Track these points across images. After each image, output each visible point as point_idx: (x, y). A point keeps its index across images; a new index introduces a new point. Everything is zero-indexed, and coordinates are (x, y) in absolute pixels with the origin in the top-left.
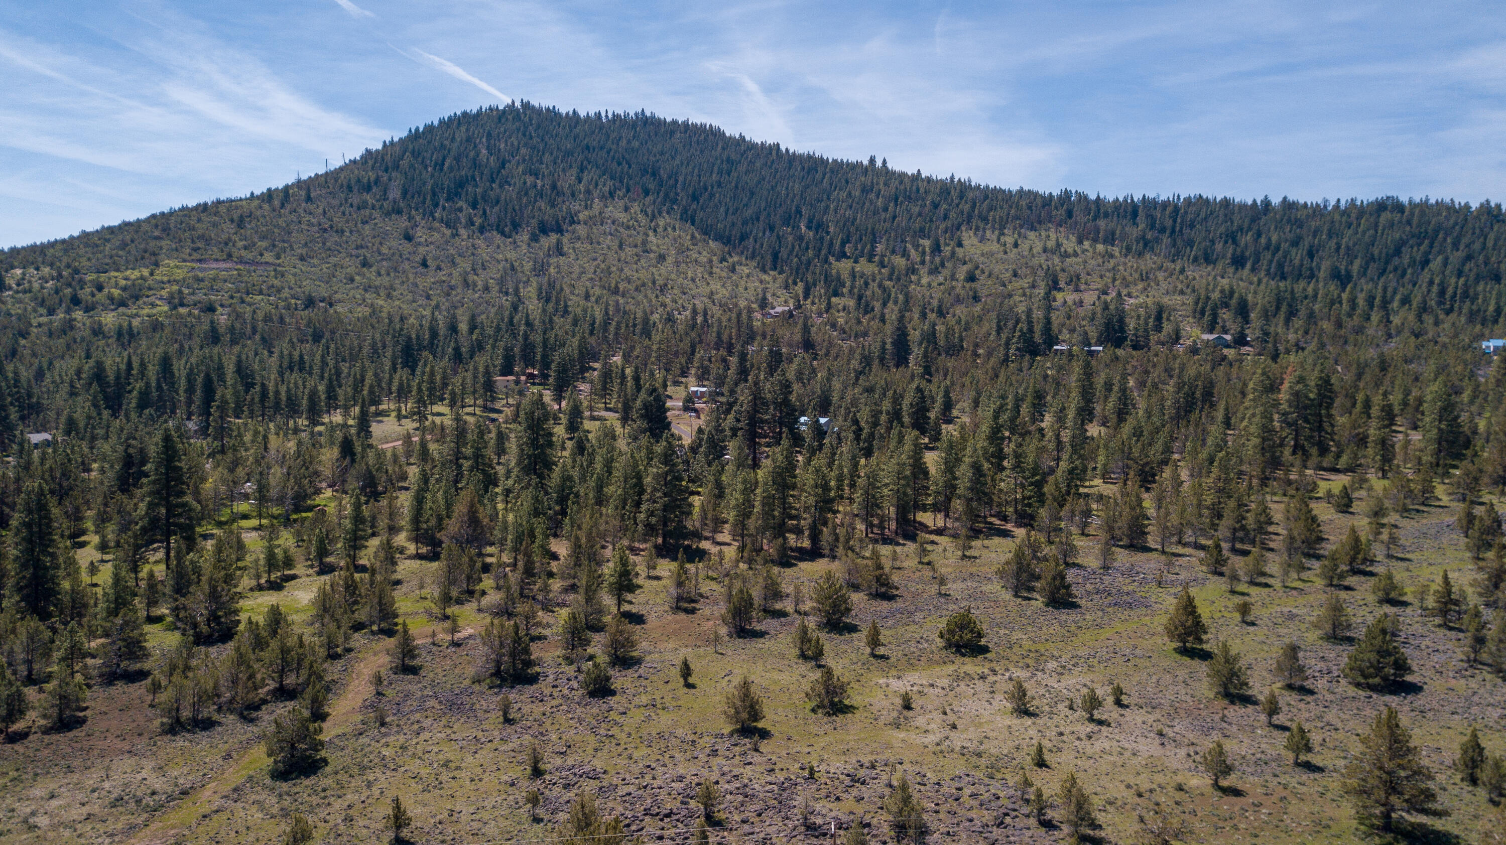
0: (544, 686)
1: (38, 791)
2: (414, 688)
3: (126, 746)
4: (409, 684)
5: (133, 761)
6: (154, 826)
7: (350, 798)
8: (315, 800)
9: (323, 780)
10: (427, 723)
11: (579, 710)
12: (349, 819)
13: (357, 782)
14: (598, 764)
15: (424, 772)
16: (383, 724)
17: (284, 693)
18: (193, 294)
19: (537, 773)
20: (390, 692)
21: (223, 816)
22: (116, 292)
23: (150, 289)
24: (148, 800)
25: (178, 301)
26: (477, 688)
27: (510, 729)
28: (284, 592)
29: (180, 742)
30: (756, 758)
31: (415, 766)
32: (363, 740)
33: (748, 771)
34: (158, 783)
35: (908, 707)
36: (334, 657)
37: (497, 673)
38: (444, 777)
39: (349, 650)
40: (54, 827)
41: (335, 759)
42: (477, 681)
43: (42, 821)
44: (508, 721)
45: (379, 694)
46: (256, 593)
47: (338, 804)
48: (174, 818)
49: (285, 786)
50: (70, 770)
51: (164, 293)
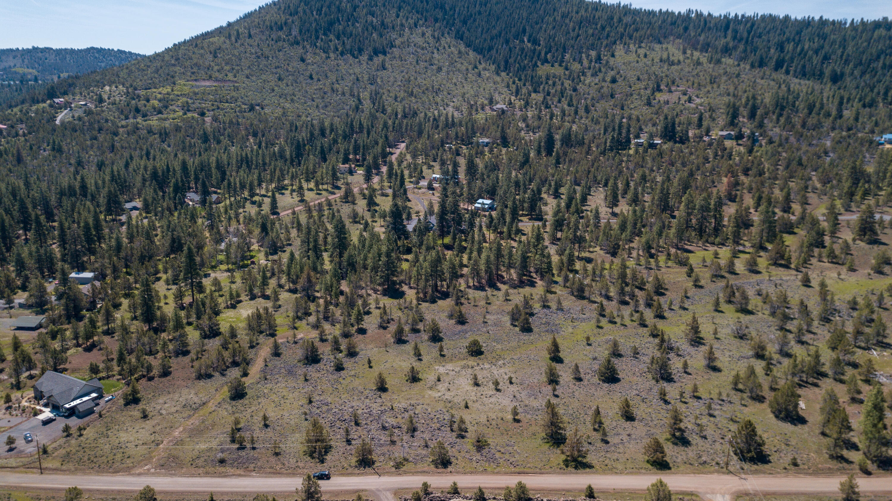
0: (321, 365)
1: (161, 401)
2: (278, 363)
3: (185, 384)
4: (277, 361)
5: (187, 390)
6: (196, 415)
7: (253, 408)
8: (243, 409)
9: (245, 401)
10: (280, 379)
11: (330, 376)
12: (252, 416)
13: (256, 402)
14: (330, 400)
15: (276, 400)
16: (266, 379)
17: (235, 364)
18: (193, 103)
19: (310, 402)
20: (269, 365)
21: (215, 413)
22: (156, 103)
23: (172, 100)
24: (194, 406)
25: (186, 108)
26: (299, 364)
27: (306, 383)
28: (236, 310)
29: (202, 383)
30: (379, 400)
31: (274, 397)
32: (259, 386)
33: (374, 405)
34: (196, 399)
35: (439, 380)
36: (252, 347)
37: (307, 358)
38: (282, 402)
39: (258, 344)
40: (168, 414)
41: (250, 392)
42: (299, 361)
43: (164, 412)
44: (306, 380)
45: (266, 366)
46: (226, 310)
47: (249, 411)
48: (201, 412)
49: (234, 403)
50: (169, 393)
51: (179, 103)
